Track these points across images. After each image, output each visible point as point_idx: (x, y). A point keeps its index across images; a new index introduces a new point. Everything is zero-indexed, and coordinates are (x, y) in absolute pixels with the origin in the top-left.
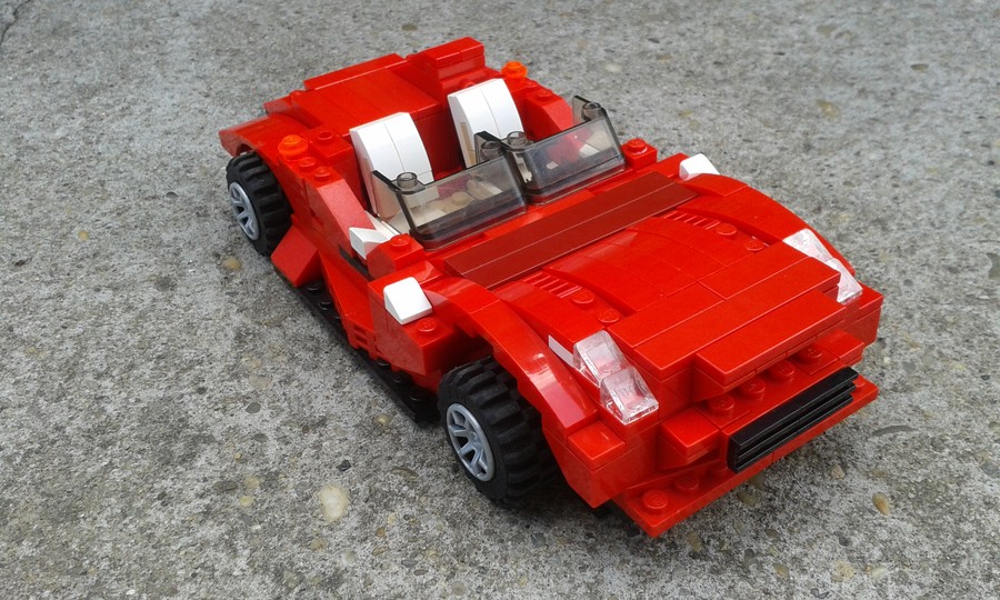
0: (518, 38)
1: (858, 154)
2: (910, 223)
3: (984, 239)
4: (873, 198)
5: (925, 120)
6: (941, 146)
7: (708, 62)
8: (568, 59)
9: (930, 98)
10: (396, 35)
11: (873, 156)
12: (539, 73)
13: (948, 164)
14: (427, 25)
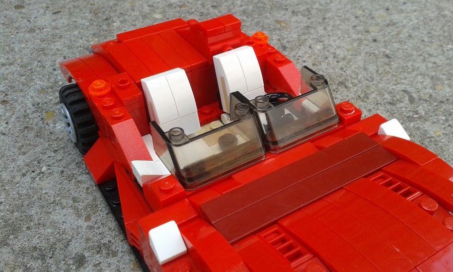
0: (92, 4)
1: (310, 47)
2: (356, 81)
3: (395, 83)
4: (331, 71)
5: (332, 23)
6: (346, 36)
7: (208, 6)
8: (128, 13)
9: (327, 11)
10: (12, 13)
11: (318, 47)
12: (114, 24)
13: (355, 45)
14: (30, 4)
